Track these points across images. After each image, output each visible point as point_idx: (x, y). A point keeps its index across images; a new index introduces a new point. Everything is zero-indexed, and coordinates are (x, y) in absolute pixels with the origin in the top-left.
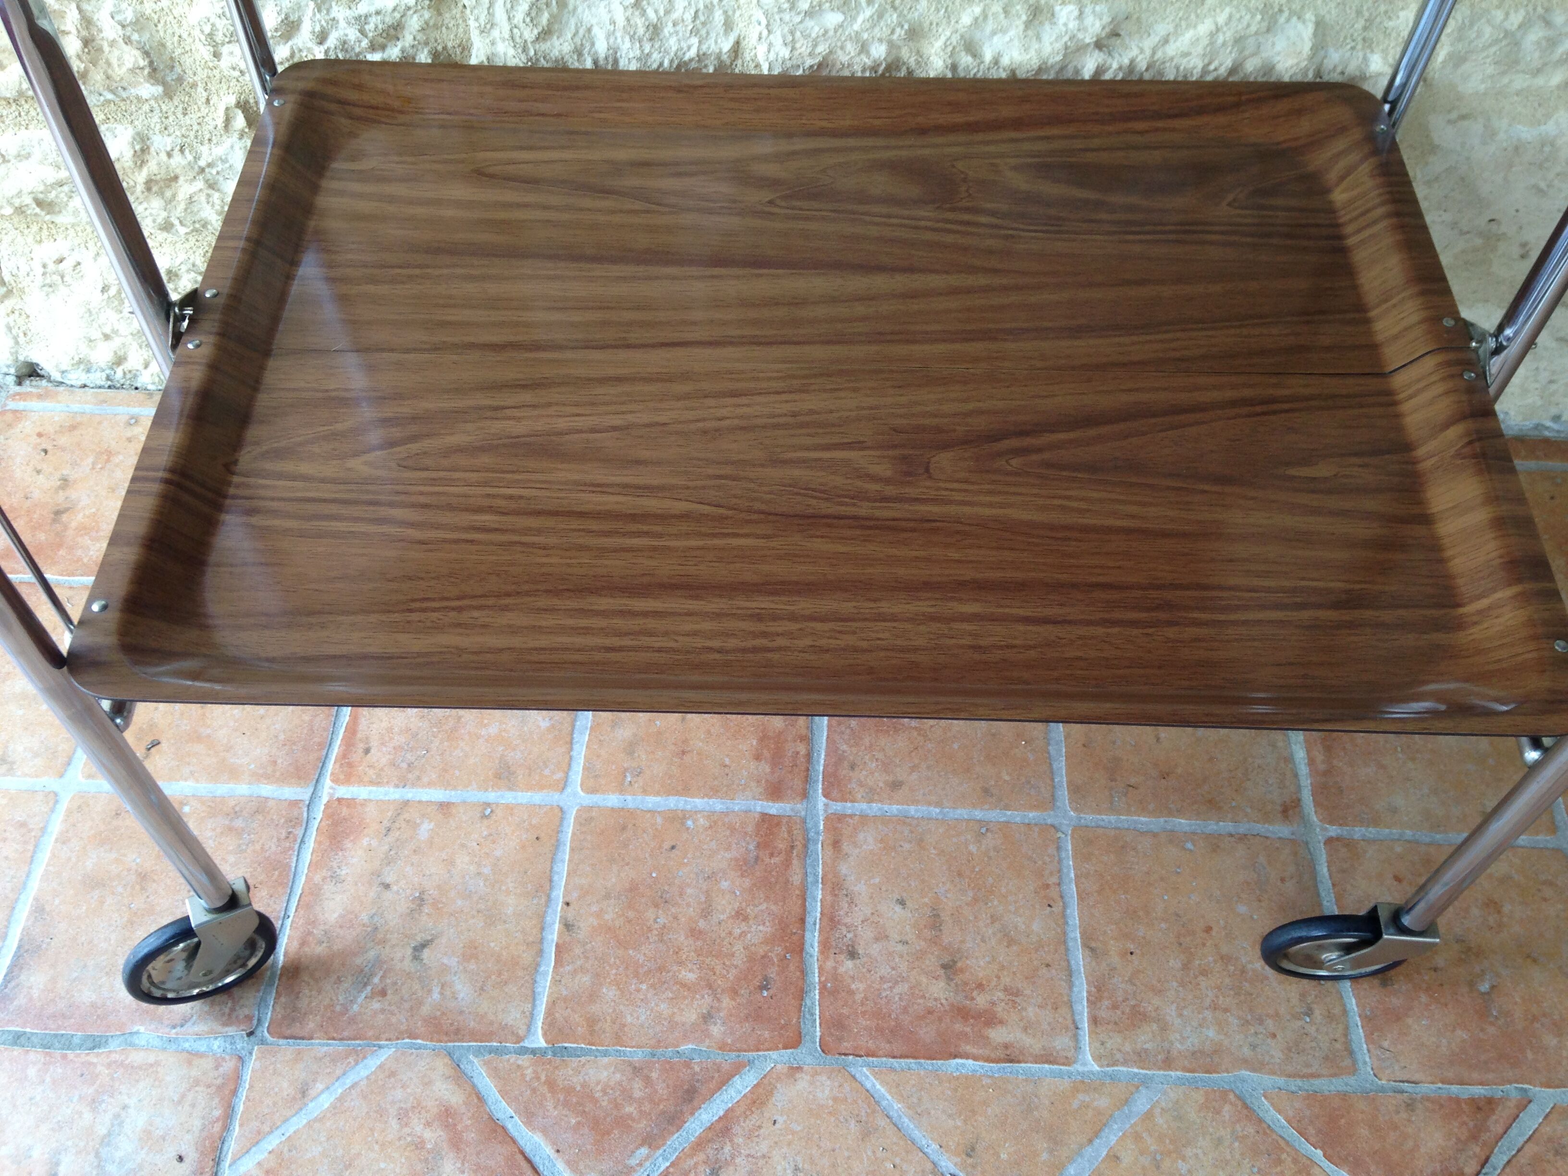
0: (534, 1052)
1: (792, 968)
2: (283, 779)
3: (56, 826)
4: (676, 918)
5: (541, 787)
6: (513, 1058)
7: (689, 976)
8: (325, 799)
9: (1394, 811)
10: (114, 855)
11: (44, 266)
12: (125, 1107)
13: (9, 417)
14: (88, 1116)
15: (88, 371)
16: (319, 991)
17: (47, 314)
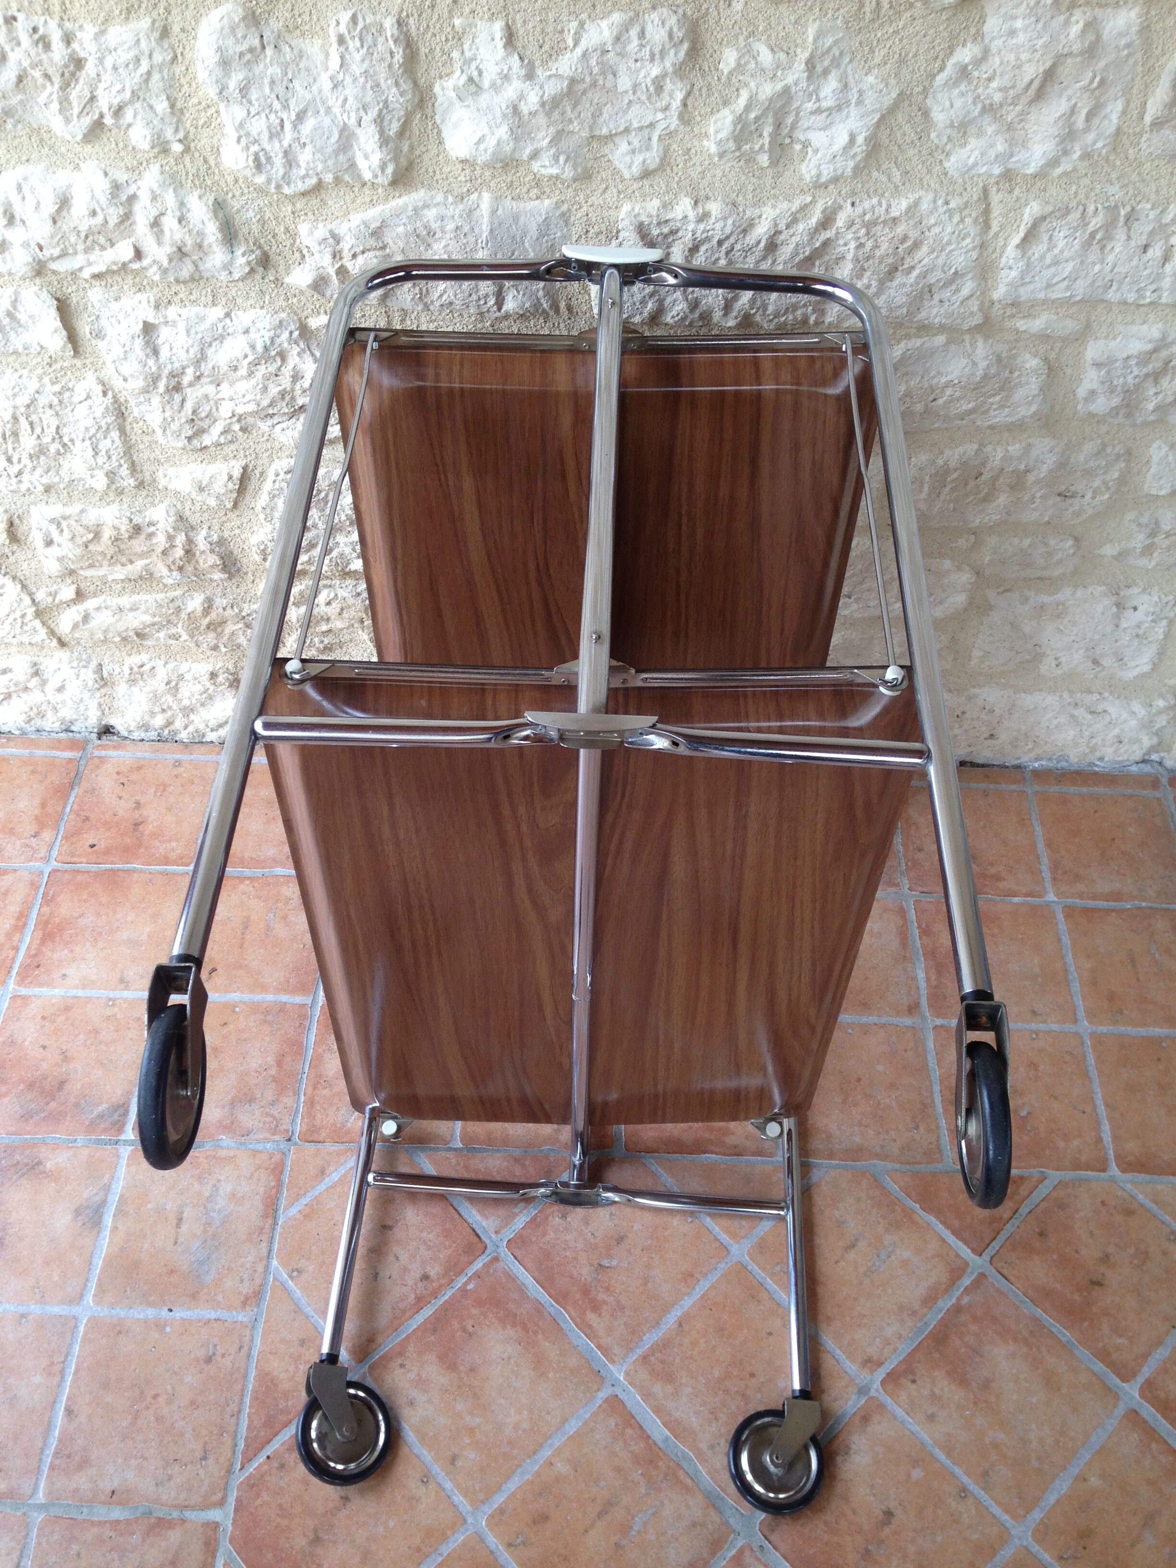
0: (456, 1150)
2: (294, 991)
6: (444, 1153)
8: (319, 1005)
11: (131, 669)
12: (219, 1181)
13: (96, 761)
14: (197, 1186)
15: (147, 731)
16: (327, 1115)
17: (127, 697)
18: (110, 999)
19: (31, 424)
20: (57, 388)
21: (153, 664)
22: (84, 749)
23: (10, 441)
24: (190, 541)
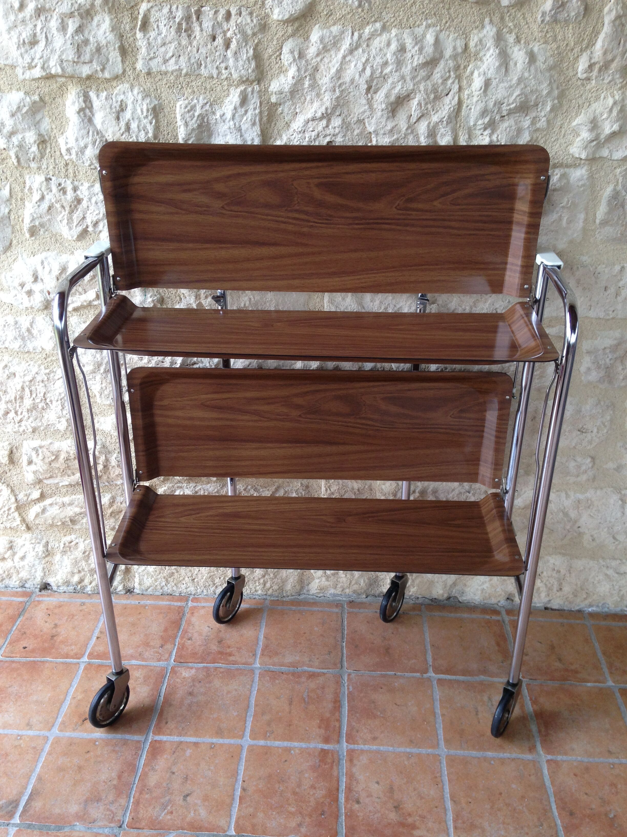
1: (334, 807)
2: (134, 733)
3: (47, 748)
4: (287, 787)
5: (234, 737)
7: (292, 809)
8: (150, 741)
9: (573, 750)
10: (69, 760)
11: (64, 544)
13: (36, 603)
15: (68, 586)
16: (147, 811)
17: (59, 563)
18: (19, 736)
19: (31, 391)
20: (47, 371)
21: (77, 541)
22: (30, 596)
23: (18, 402)
24: (107, 460)
